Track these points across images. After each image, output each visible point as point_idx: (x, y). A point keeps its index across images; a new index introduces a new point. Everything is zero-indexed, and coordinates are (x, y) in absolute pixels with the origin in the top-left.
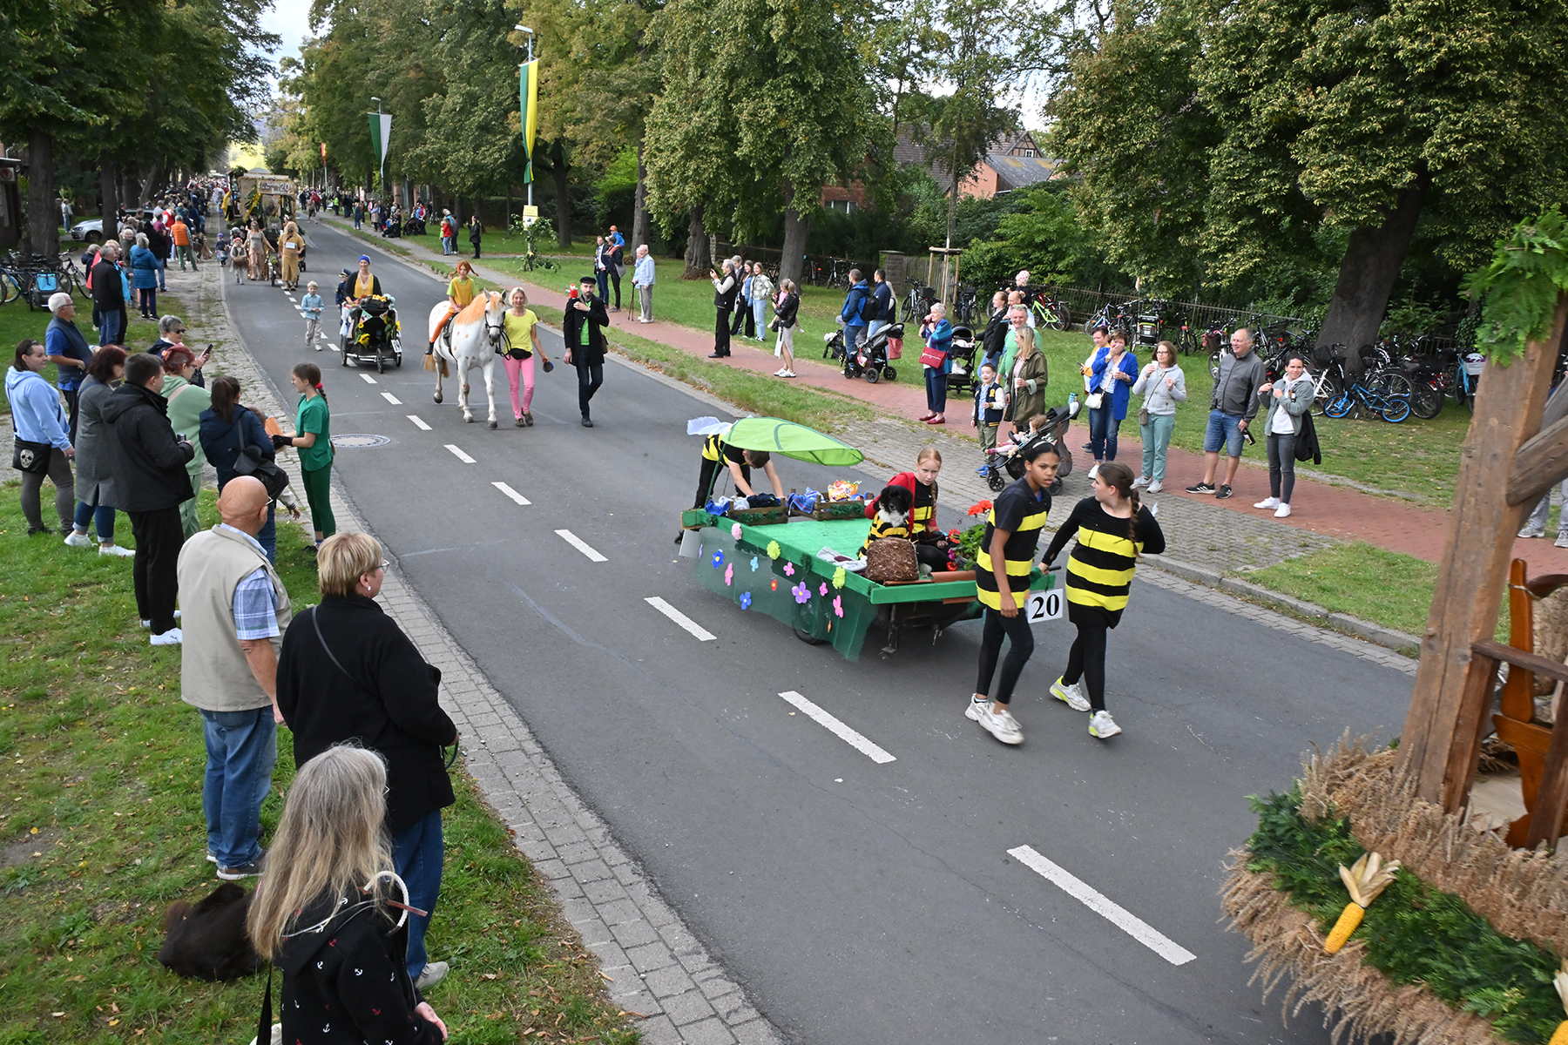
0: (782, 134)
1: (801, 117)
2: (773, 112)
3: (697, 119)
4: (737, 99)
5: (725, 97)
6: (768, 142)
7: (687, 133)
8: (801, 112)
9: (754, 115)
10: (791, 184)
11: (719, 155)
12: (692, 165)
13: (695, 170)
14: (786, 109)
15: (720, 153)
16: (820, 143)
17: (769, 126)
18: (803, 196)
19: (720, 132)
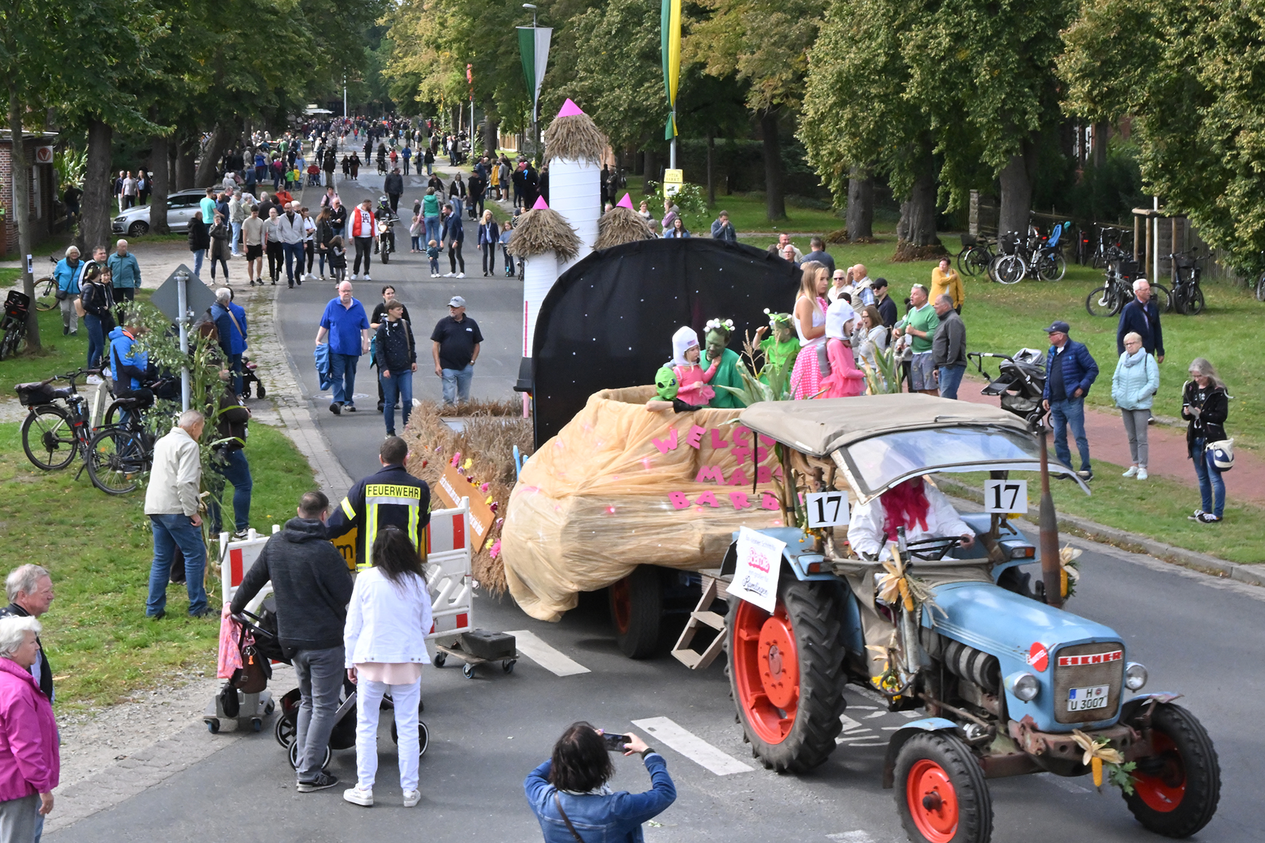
0: (965, 69)
1: (987, 44)
2: (946, 42)
3: (853, 57)
4: (905, 26)
5: (889, 25)
6: (943, 80)
7: (840, 73)
8: (989, 38)
9: (922, 47)
10: (978, 131)
11: (884, 98)
12: (847, 114)
13: (849, 120)
14: (966, 37)
15: (886, 95)
16: (1017, 77)
17: (943, 59)
18: (996, 147)
19: (885, 69)
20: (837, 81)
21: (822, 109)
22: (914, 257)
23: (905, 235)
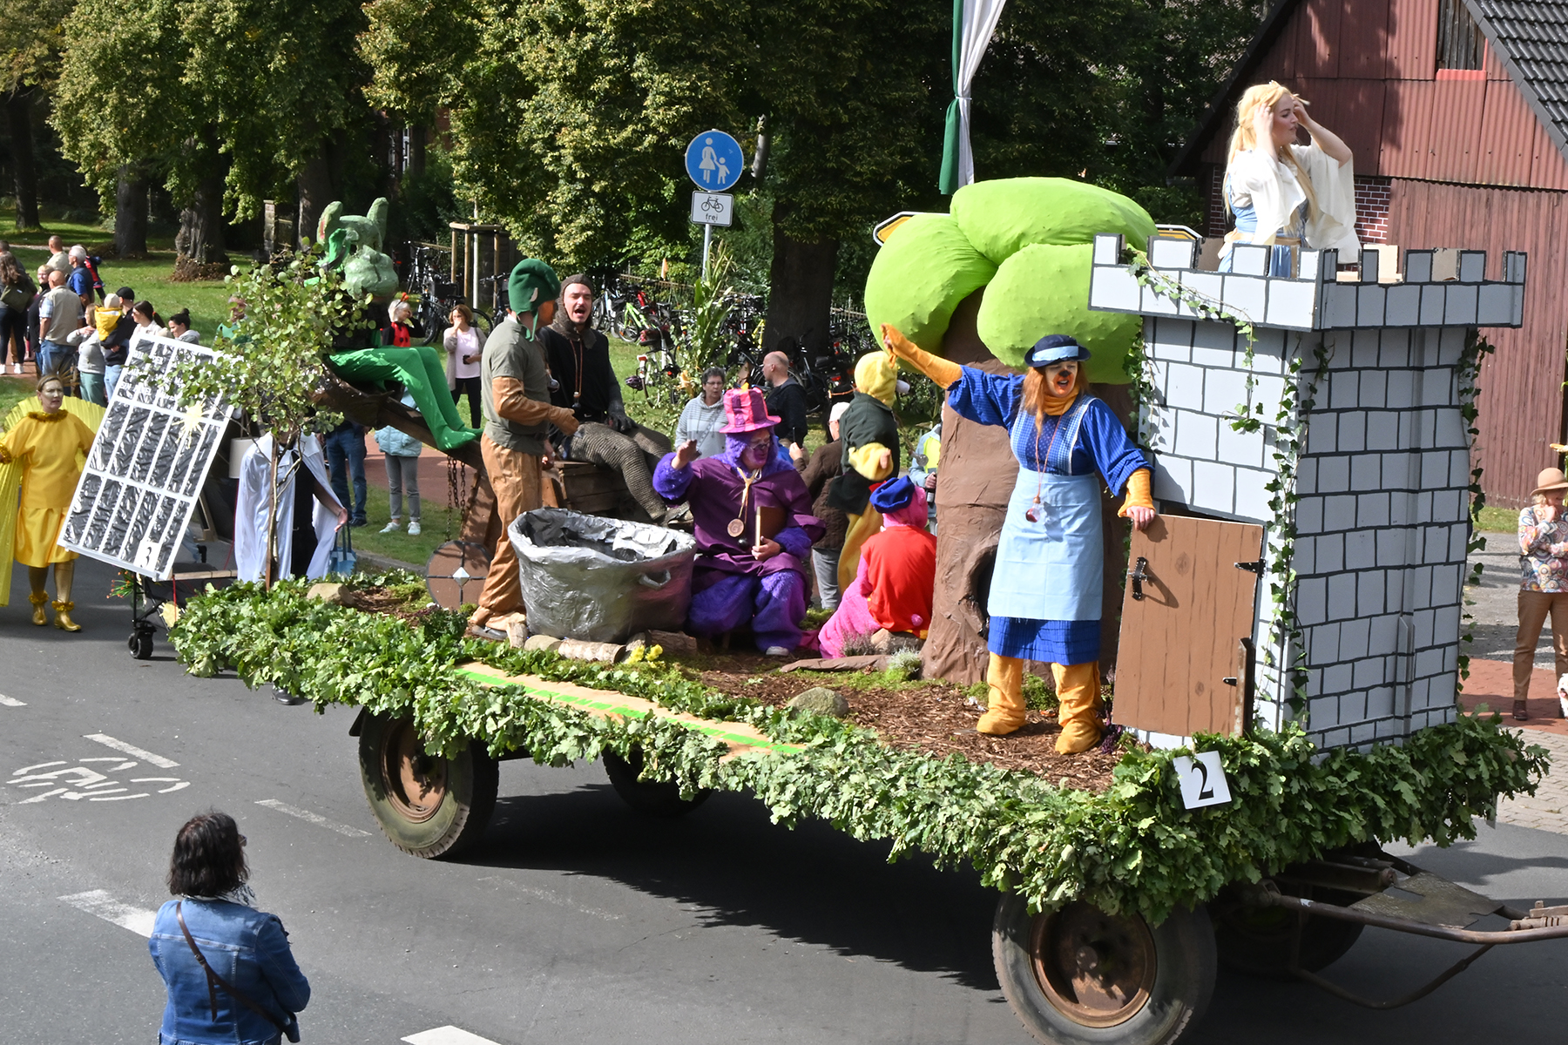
3: (121, 30)
7: (104, 49)
9: (205, 21)
11: (158, 82)
12: (112, 98)
16: (318, 65)
20: (100, 58)
21: (81, 92)
22: (196, 276)
23: (185, 250)
